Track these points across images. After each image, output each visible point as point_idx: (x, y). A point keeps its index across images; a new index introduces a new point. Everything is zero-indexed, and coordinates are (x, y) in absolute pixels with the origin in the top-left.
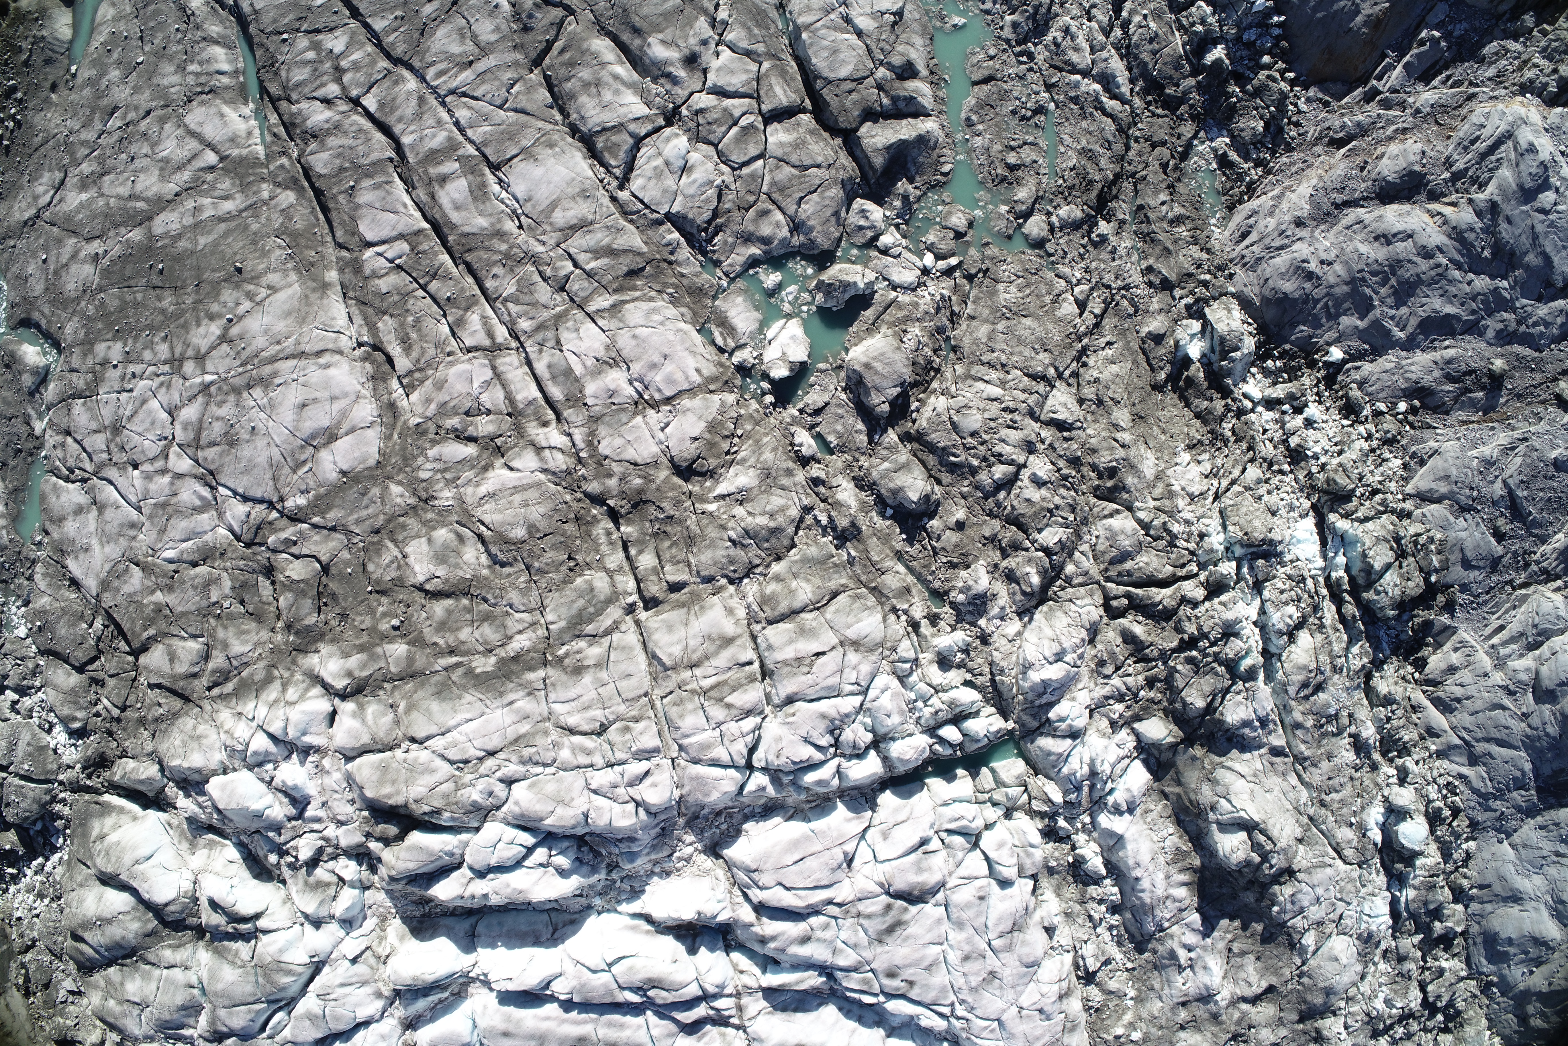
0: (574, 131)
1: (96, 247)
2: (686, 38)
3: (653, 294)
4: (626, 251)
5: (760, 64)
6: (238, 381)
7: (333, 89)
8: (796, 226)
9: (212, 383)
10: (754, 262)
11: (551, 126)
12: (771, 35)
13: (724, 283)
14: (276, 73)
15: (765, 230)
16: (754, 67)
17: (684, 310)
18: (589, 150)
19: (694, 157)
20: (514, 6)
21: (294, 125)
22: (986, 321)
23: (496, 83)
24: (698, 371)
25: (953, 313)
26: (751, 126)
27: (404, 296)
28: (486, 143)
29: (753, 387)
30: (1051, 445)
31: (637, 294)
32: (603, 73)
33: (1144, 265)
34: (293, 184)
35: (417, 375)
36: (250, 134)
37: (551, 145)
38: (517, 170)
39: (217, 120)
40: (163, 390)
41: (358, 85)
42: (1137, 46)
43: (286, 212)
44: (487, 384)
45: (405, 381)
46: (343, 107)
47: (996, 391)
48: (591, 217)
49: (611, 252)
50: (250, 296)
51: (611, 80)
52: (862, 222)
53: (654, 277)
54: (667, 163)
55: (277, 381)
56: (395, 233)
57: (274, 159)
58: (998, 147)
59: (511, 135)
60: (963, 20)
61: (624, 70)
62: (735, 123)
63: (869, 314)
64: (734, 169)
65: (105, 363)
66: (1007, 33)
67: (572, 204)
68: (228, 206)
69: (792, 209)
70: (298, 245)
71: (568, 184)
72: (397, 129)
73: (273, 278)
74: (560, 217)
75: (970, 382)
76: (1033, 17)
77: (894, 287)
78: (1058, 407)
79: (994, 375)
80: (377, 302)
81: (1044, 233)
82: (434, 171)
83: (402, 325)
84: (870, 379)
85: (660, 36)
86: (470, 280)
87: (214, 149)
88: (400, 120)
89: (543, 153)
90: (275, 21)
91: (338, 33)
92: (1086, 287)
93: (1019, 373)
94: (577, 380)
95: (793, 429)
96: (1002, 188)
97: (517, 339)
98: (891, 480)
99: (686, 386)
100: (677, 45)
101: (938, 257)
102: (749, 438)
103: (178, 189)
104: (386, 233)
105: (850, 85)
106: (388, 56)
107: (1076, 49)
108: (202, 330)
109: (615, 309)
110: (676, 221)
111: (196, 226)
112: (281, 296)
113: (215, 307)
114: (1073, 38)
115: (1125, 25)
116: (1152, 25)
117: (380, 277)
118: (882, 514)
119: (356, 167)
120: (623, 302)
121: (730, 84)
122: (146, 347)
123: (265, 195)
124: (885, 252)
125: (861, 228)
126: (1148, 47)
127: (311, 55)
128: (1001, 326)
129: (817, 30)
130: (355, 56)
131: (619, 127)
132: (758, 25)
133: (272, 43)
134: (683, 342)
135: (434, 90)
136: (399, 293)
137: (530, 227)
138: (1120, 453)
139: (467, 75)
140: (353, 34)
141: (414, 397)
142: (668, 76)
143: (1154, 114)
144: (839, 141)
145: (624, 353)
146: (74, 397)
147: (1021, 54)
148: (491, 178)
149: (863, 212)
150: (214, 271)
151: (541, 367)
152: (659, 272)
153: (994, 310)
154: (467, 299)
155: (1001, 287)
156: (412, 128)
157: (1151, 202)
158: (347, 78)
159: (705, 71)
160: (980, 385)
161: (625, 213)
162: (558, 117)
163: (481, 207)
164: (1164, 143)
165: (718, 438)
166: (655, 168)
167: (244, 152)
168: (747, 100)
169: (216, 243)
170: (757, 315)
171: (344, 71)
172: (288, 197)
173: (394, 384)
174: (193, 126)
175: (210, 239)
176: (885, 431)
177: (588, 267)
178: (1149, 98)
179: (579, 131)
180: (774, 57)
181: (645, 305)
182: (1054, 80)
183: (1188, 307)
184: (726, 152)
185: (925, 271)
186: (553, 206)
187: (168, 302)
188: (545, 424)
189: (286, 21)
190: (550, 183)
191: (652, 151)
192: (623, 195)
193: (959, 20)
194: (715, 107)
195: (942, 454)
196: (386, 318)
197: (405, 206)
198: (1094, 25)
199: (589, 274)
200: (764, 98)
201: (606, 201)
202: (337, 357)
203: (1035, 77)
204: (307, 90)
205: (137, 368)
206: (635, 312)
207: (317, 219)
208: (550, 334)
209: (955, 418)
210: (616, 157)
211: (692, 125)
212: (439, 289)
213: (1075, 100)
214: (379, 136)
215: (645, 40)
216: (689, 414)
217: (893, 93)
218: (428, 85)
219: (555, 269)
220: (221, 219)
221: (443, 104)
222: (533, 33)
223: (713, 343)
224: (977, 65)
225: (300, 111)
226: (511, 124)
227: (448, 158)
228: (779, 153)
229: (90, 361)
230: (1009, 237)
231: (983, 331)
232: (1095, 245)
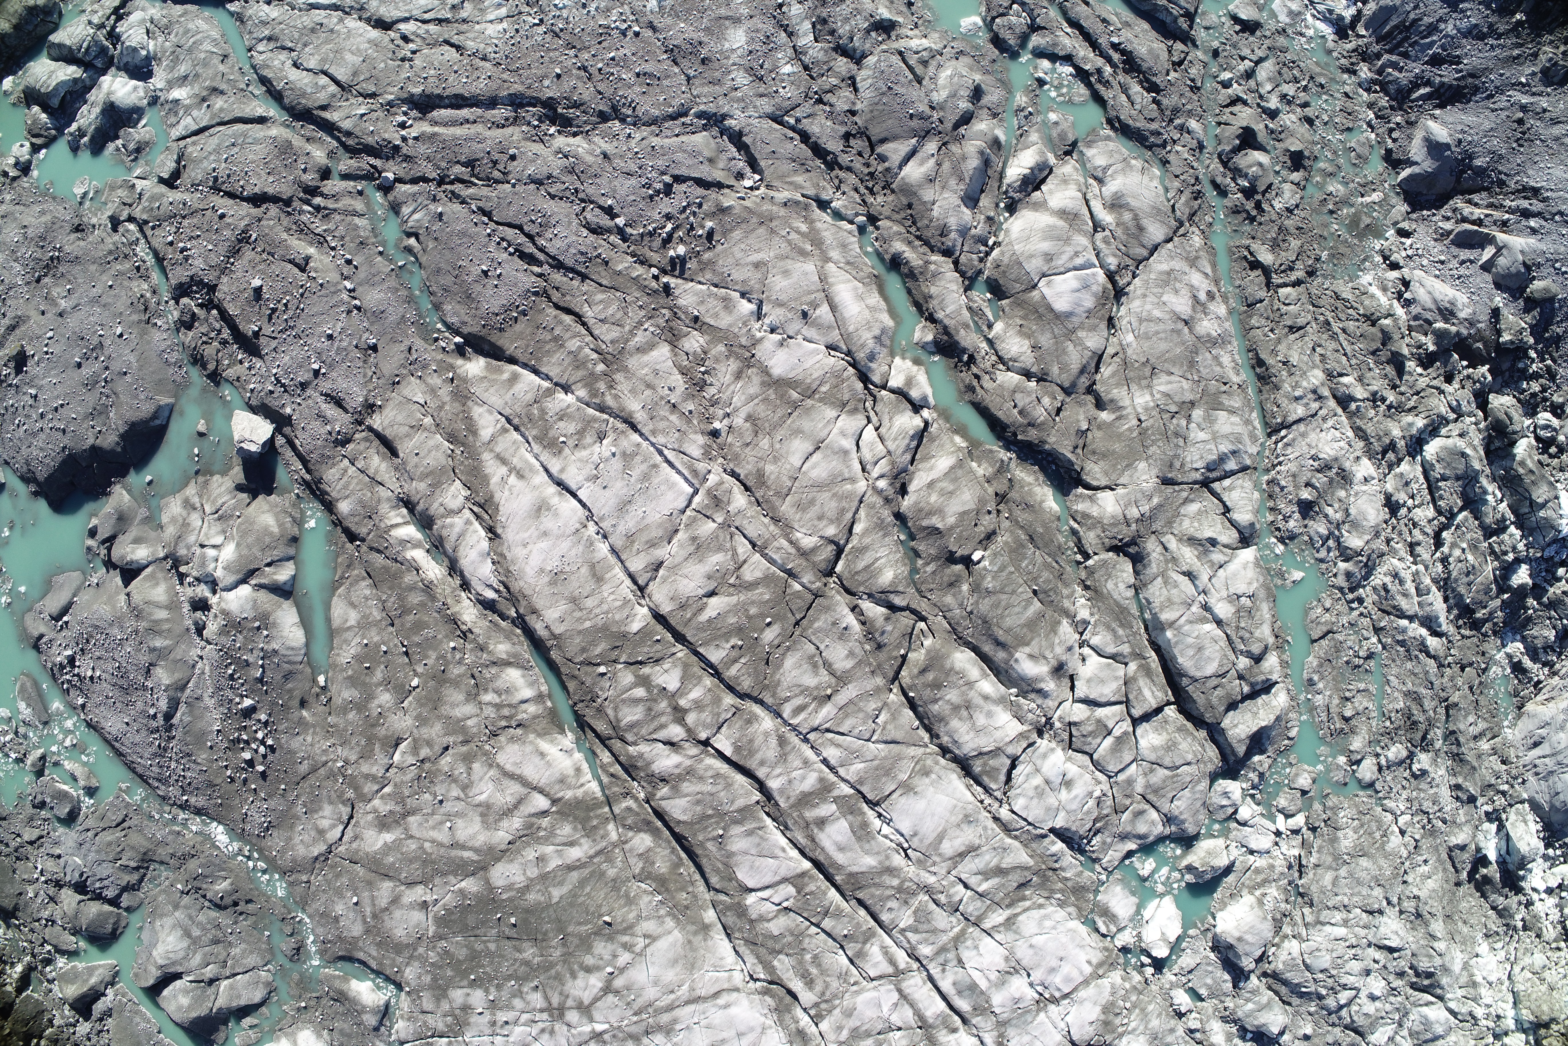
0: (944, 751)
1: (419, 893)
2: (1052, 647)
3: (1042, 901)
4: (1015, 868)
5: (1126, 664)
6: (634, 1029)
7: (676, 732)
8: (1169, 819)
9: (604, 1032)
10: (1129, 854)
11: (922, 750)
12: (1135, 634)
13: (1103, 877)
14: (600, 710)
15: (1142, 828)
16: (1120, 670)
17: (1071, 909)
18: (963, 769)
19: (1073, 770)
20: (863, 623)
21: (636, 767)
22: (1330, 868)
23: (861, 715)
24: (1089, 962)
25: (1301, 865)
26: (1125, 733)
27: (797, 936)
28: (861, 782)
29: (1133, 961)
30: (1385, 967)
31: (1027, 903)
32: (972, 694)
33: (1453, 782)
34: (646, 826)
35: (824, 1006)
36: (578, 770)
37: (926, 773)
38: (899, 806)
39: (537, 760)
40: (546, 1036)
41: (706, 726)
42: (1456, 580)
43: (646, 856)
44: (896, 1005)
45: (812, 1012)
46: (694, 751)
47: (1341, 931)
48: (977, 842)
49: (1000, 871)
50: (627, 947)
51: (981, 702)
52: (1225, 802)
53: (1042, 885)
54: (1047, 782)
55: (678, 1027)
56: (778, 878)
57: (618, 801)
58: (1336, 701)
59: (886, 770)
60: (1302, 574)
61: (989, 685)
62: (1109, 734)
63: (1231, 879)
64: (1110, 777)
65: (466, 1008)
66: (1341, 581)
67: (958, 832)
68: (575, 853)
69: (1165, 807)
70: (667, 890)
71: (951, 812)
72: (761, 773)
73: (648, 926)
74: (948, 847)
75: (1319, 927)
76: (1366, 565)
77: (1252, 852)
78: (1390, 935)
79: (1338, 917)
80: (770, 943)
81: (1376, 775)
82: (810, 814)
83: (801, 962)
84: (1240, 949)
85: (1027, 650)
86: (862, 912)
87: (541, 791)
88: (762, 763)
89: (922, 783)
90: (584, 650)
91: (666, 666)
92: (1407, 817)
93: (1358, 911)
94: (982, 993)
95: (1173, 993)
96: (1339, 740)
97: (918, 960)
98: (1255, 1018)
99: (1081, 979)
100: (1045, 658)
101: (1288, 816)
102: (1134, 1006)
103: (511, 838)
104: (768, 879)
105: (1214, 682)
106: (731, 689)
107: (1405, 595)
108: (580, 982)
109: (1009, 923)
110: (1060, 834)
111: (544, 877)
112: (662, 944)
113: (589, 960)
114: (1402, 582)
115: (1444, 560)
116: (1470, 557)
117: (769, 921)
118: (1243, 1038)
119: (720, 815)
120: (1016, 915)
121: (1102, 695)
122: (514, 996)
123: (614, 836)
124: (1244, 824)
125: (1223, 807)
126: (1465, 580)
127: (640, 692)
128: (1343, 872)
129: (1181, 627)
130: (696, 693)
131: (997, 752)
132: (1122, 625)
133: (587, 675)
134: (1073, 939)
135: (794, 728)
136: (792, 934)
137: (919, 861)
138: (1438, 961)
139: (828, 710)
140: (686, 666)
141: (824, 1026)
142: (1039, 691)
143: (1463, 637)
144: (1203, 734)
145: (1024, 963)
146: (433, 1036)
147: (1352, 601)
148: (870, 814)
149: (1226, 794)
150: (580, 924)
151: (946, 985)
152: (1045, 879)
153: (1337, 857)
154: (864, 933)
155: (1340, 834)
156: (778, 771)
157: (1462, 727)
158: (690, 719)
159: (1072, 678)
160: (1328, 928)
161: (1007, 829)
162: (926, 737)
163: (867, 846)
164: (1471, 664)
165: (1111, 1017)
166: (1036, 788)
167: (579, 793)
168: (1117, 708)
169: (573, 894)
170: (1134, 900)
171: (685, 711)
172: (643, 841)
173: (799, 1013)
174: (509, 767)
175: (565, 890)
176: (1247, 978)
177: (980, 889)
178: (1461, 622)
179: (950, 752)
180: (1139, 656)
181: (1035, 914)
182: (1382, 624)
183: (1487, 814)
184: (1103, 763)
185: (1278, 833)
186: (940, 838)
187: (529, 952)
188: (954, 1030)
189: (598, 651)
190: (933, 815)
191: (1029, 768)
192: (1004, 813)
193: (1298, 575)
194: (1088, 719)
195: (1296, 990)
196: (781, 956)
197: (784, 850)
198: (1421, 567)
199: (981, 895)
200: (1134, 702)
201: (991, 824)
202: (735, 995)
203: (1366, 621)
204: (644, 732)
205: (509, 1016)
206: (1028, 922)
207: (681, 859)
208: (951, 955)
209: (1308, 961)
210: (996, 780)
211: (1065, 736)
212: (834, 927)
213: (1402, 643)
214: (740, 778)
215: (1012, 655)
216: (1086, 1003)
217: (1252, 680)
218: (786, 723)
219: (949, 896)
220: (570, 868)
221: (806, 740)
222: (885, 649)
223: (1097, 930)
224: (1316, 621)
225: (641, 755)
226: (885, 758)
227: (824, 800)
228: (1152, 757)
229: (445, 1006)
230: (1345, 784)
231: (1329, 877)
232: (1415, 776)
